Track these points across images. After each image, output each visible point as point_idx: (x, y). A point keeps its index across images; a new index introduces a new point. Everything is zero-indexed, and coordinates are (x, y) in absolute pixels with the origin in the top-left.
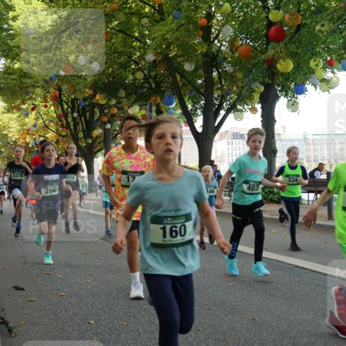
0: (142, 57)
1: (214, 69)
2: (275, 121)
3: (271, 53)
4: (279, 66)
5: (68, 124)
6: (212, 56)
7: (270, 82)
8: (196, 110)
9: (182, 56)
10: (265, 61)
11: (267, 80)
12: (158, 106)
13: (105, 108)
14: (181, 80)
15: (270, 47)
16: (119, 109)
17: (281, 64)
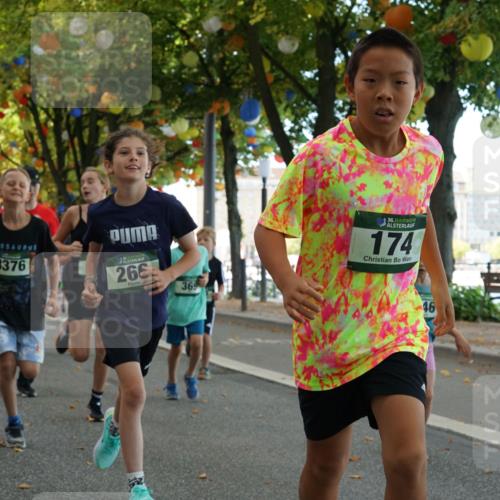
0: (196, 24)
1: (338, 51)
2: (455, 157)
3: (450, 21)
4: (464, 48)
5: (47, 151)
6: (333, 25)
7: (447, 79)
8: (300, 130)
9: (275, 23)
10: (438, 38)
11: (441, 76)
12: (225, 120)
13: (122, 122)
14: (272, 71)
15: (448, 10)
16: (147, 125)
17: (470, 45)
